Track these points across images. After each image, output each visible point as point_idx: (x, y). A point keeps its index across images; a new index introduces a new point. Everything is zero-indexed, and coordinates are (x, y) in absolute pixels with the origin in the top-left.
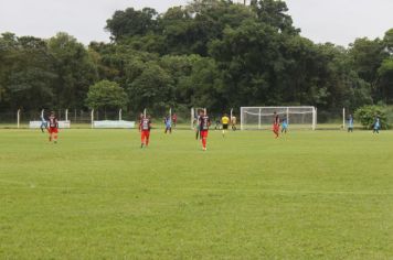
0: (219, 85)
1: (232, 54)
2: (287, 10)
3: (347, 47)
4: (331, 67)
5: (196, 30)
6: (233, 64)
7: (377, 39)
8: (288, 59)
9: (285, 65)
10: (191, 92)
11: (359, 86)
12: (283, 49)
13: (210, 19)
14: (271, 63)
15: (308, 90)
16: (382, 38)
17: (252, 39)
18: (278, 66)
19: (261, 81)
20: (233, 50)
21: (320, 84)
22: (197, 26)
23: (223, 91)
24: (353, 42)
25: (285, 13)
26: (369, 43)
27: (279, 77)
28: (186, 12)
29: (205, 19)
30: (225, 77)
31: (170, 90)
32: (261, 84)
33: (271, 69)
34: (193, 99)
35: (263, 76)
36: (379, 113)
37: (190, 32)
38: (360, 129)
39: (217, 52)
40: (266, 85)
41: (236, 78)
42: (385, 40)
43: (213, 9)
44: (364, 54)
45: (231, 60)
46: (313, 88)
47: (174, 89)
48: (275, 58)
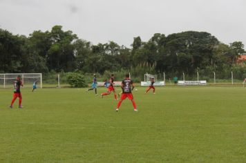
3: (28, 36)
4: (23, 48)
7: (47, 32)
11: (39, 60)
15: (9, 63)
21: (16, 59)
24: (32, 33)
26: (42, 34)
36: (80, 77)
38: (69, 87)
42: (52, 33)
44: (39, 41)
46: (13, 62)
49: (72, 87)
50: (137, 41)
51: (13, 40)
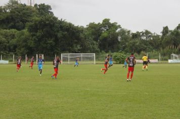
0: (31, 44)
1: (38, 29)
2: (51, 9)
3: (85, 27)
4: (82, 35)
5: (10, 17)
6: (38, 34)
7: (99, 23)
8: (63, 31)
9: (63, 34)
10: (15, 47)
11: (93, 44)
12: (61, 27)
13: (17, 13)
14: (56, 33)
15: (72, 46)
16: (101, 23)
17: (47, 22)
18: (59, 35)
19: (51, 42)
20: (38, 27)
21: (77, 43)
22: (11, 16)
23: (34, 46)
25: (50, 11)
26: (96, 25)
27: (60, 40)
28: (4, 9)
29: (14, 13)
30: (35, 40)
31: (6, 46)
32: (51, 43)
33: (56, 36)
34: (17, 50)
35: (52, 39)
37: (7, 18)
39: (31, 28)
40: (54, 44)
41: (40, 40)
42: (103, 24)
43: (17, 8)
44: (93, 30)
45: (37, 32)
46: (74, 45)
47: (8, 45)
48: (58, 31)
49: (117, 63)
50: (166, 30)
51: (75, 29)
